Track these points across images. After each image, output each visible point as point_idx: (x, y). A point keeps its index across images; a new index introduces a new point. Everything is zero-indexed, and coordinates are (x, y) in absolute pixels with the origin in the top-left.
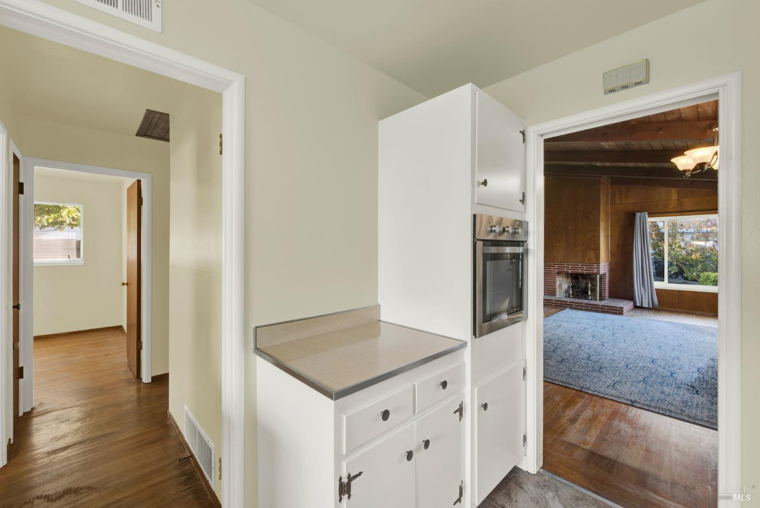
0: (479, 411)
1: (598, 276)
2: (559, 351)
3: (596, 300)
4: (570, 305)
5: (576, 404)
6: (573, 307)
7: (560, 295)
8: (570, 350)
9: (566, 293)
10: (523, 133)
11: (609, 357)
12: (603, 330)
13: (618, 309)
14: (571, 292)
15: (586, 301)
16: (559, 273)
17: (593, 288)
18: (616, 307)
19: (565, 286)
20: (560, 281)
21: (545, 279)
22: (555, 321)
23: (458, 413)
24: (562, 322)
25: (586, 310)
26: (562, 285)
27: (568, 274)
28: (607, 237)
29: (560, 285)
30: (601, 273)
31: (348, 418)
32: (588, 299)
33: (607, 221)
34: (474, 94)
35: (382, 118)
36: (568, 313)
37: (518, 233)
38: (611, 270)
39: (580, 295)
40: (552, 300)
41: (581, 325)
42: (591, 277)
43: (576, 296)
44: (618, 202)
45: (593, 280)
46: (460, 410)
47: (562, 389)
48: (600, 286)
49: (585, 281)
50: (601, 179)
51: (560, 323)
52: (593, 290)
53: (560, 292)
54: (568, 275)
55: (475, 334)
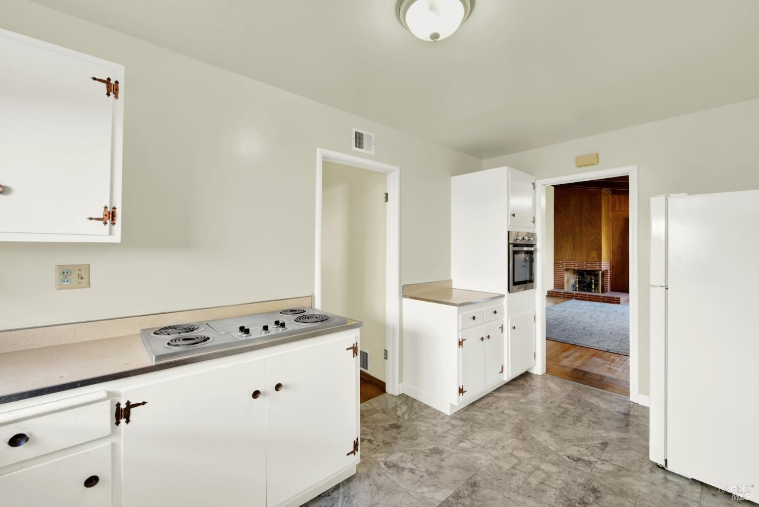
0: (511, 330)
1: (600, 272)
2: (562, 325)
3: (599, 292)
4: (576, 296)
5: (570, 350)
6: (577, 298)
7: (568, 288)
8: (571, 325)
9: (573, 287)
10: (533, 184)
11: (599, 329)
12: (599, 313)
13: (616, 299)
14: (578, 286)
15: (590, 293)
16: (567, 270)
17: (596, 282)
18: (614, 298)
19: (572, 281)
20: (568, 276)
21: (554, 275)
22: (561, 307)
23: (501, 329)
24: (568, 307)
25: (589, 300)
26: (570, 280)
27: (575, 270)
28: (608, 239)
29: (568, 280)
30: (603, 269)
31: (462, 316)
32: (591, 292)
33: (608, 226)
34: (508, 171)
35: (453, 175)
36: (574, 302)
37: (531, 240)
38: (612, 267)
39: (586, 289)
40: (561, 292)
41: (582, 310)
42: (594, 273)
43: (580, 289)
44: (618, 209)
45: (597, 276)
46: (502, 328)
47: (562, 344)
48: (603, 281)
49: (590, 277)
50: (603, 190)
51: (565, 308)
52: (597, 285)
53: (568, 287)
54: (576, 272)
55: (509, 290)
